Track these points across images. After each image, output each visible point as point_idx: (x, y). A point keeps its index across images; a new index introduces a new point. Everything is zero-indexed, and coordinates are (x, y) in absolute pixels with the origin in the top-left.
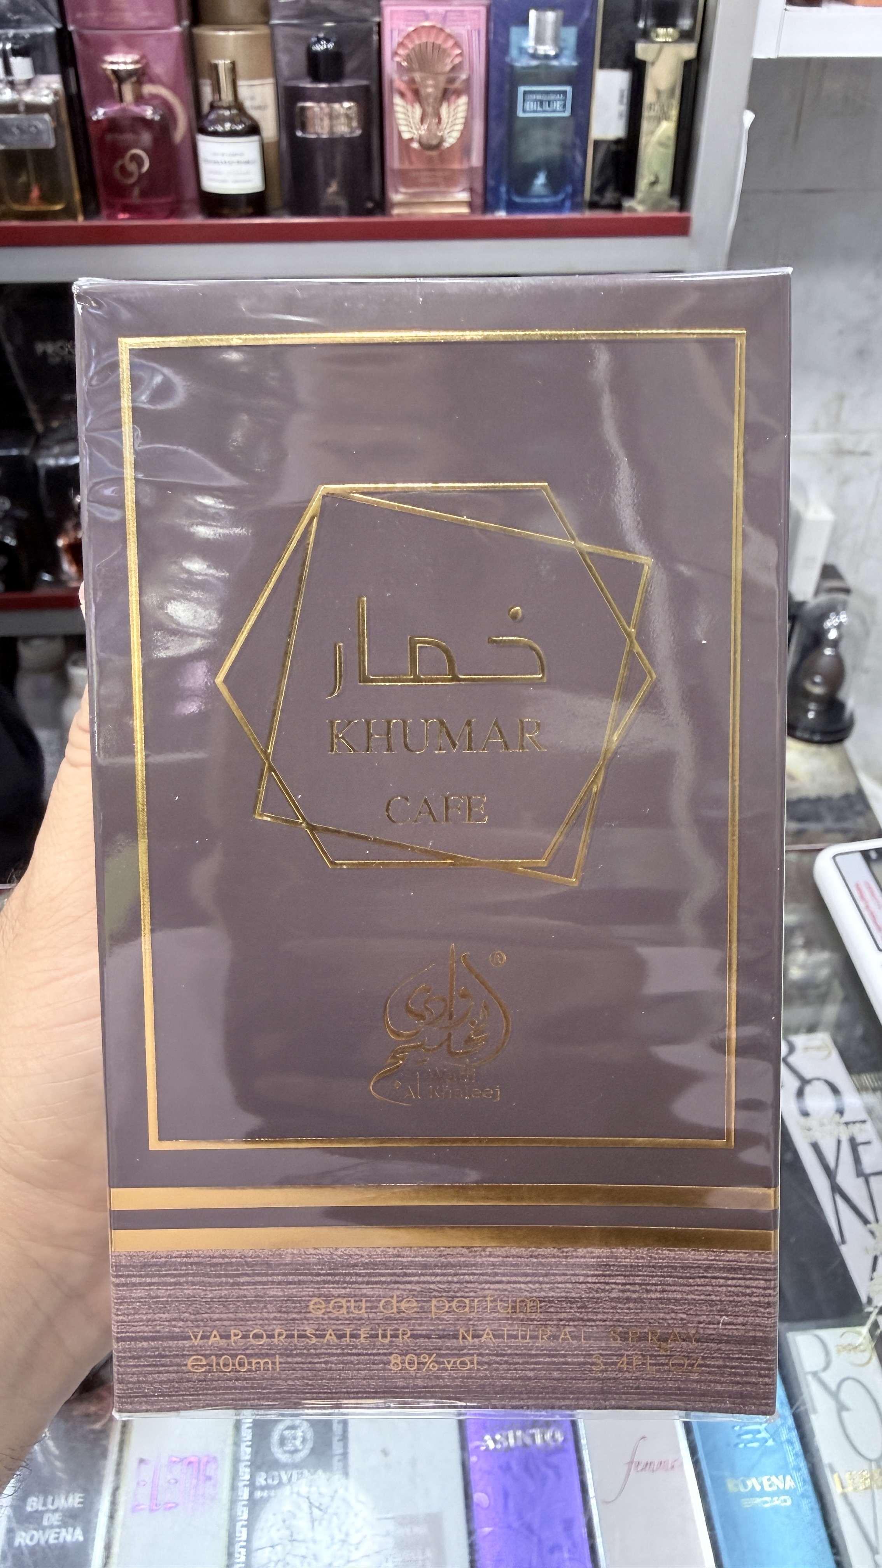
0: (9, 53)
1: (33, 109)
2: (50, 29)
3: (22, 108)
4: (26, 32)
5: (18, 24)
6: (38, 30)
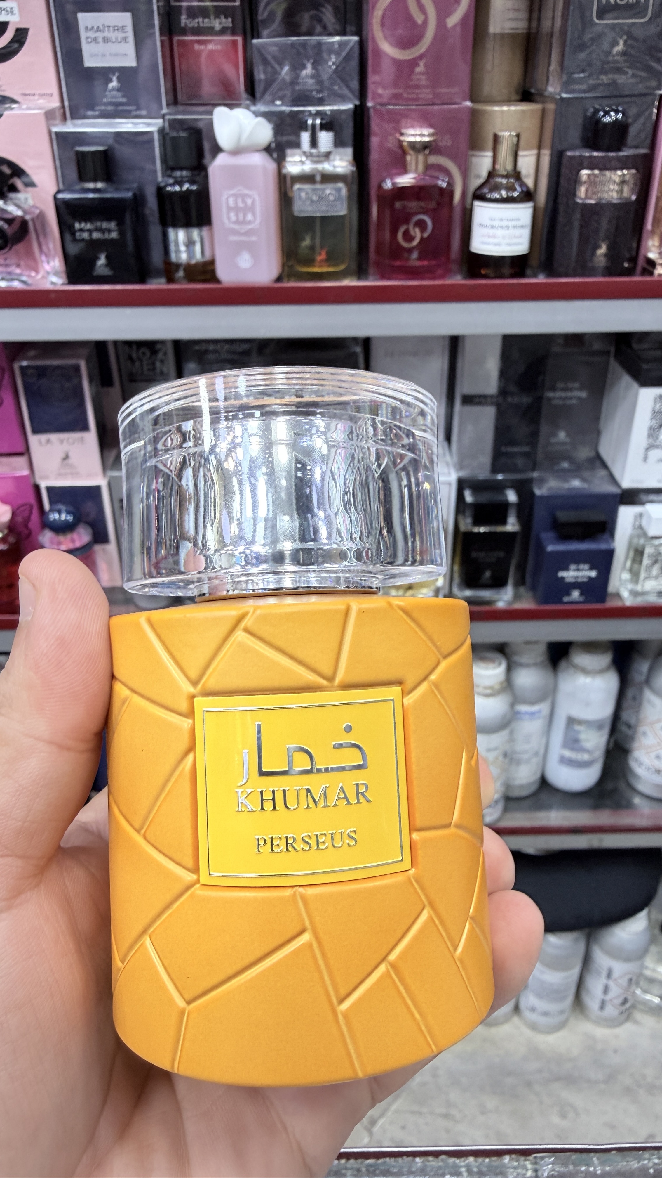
0: (318, 127)
1: (328, 178)
2: (349, 106)
3: (318, 178)
4: (327, 108)
5: (321, 102)
6: (338, 107)
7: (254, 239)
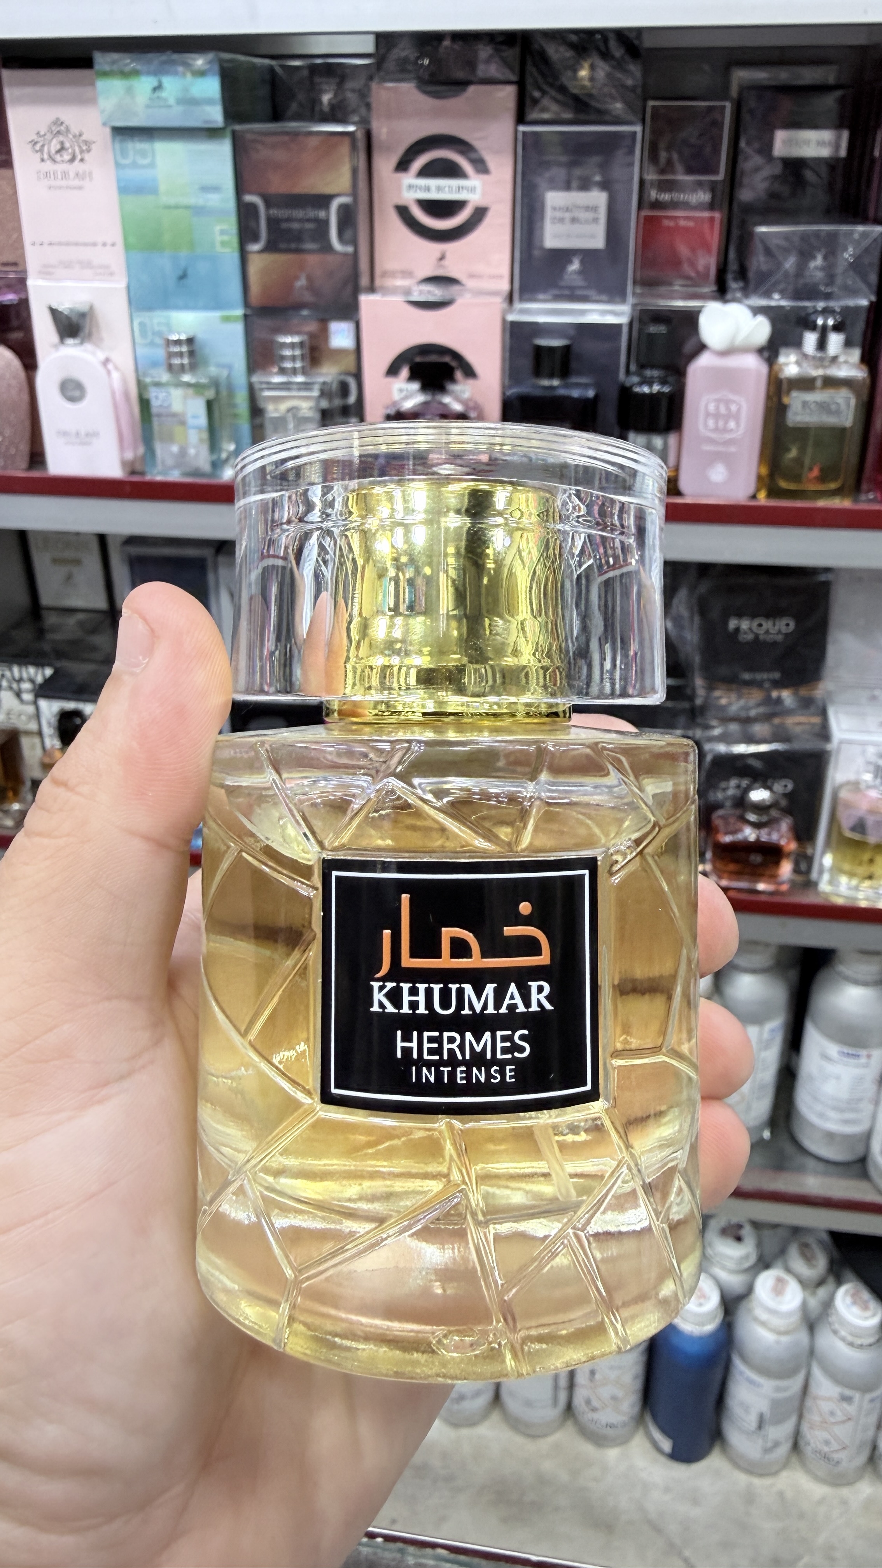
0: (829, 328)
1: (830, 382)
2: (864, 302)
3: (819, 383)
4: (836, 305)
5: (828, 296)
6: (851, 302)
7: (733, 449)
